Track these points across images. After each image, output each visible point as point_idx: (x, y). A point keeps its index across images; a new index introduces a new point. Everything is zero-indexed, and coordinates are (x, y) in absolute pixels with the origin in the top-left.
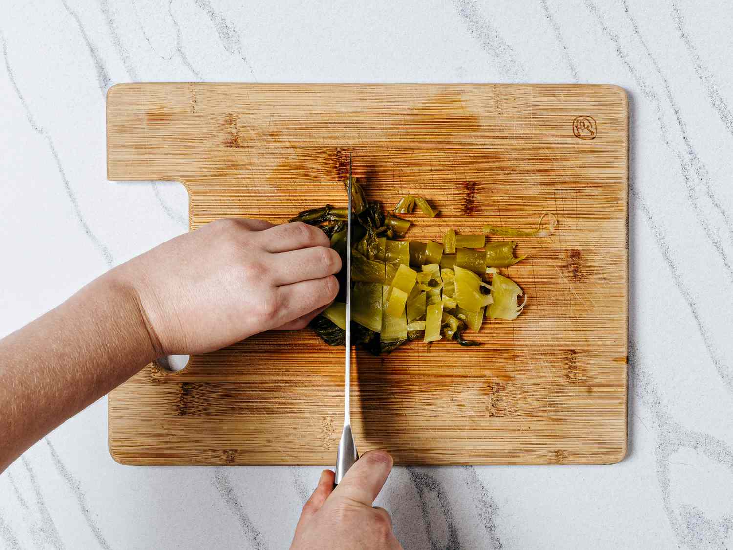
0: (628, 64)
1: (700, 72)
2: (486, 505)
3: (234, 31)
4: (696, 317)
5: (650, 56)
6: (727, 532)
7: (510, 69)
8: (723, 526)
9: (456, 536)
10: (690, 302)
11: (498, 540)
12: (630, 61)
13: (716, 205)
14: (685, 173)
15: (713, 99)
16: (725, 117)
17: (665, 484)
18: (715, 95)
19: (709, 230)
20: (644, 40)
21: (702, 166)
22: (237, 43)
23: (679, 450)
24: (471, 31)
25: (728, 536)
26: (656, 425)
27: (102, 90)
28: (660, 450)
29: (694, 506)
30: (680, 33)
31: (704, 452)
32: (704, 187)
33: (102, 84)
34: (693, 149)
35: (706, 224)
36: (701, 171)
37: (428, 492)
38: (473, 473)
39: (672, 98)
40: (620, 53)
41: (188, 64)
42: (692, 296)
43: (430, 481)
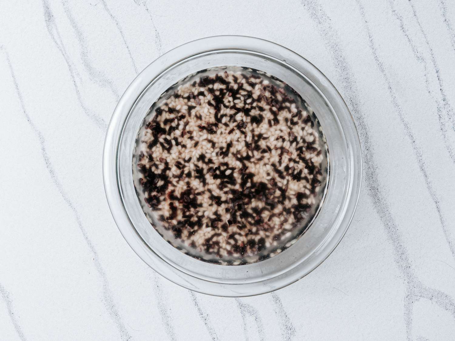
0: (407, 36)
2: (287, 328)
4: (439, 211)
5: (422, 32)
7: (328, 33)
10: (435, 201)
12: (409, 35)
14: (439, 113)
17: (409, 323)
19: (452, 153)
20: (419, 21)
21: (451, 109)
23: (420, 300)
24: (304, 4)
26: (406, 282)
27: (46, 23)
28: (407, 299)
29: (427, 339)
30: (444, 19)
31: (436, 302)
32: (451, 124)
33: (47, 19)
34: (446, 97)
35: (450, 149)
36: (450, 113)
37: (249, 317)
38: (280, 306)
39: (435, 62)
40: (403, 28)
41: (108, 10)
42: (437, 197)
43: (251, 309)
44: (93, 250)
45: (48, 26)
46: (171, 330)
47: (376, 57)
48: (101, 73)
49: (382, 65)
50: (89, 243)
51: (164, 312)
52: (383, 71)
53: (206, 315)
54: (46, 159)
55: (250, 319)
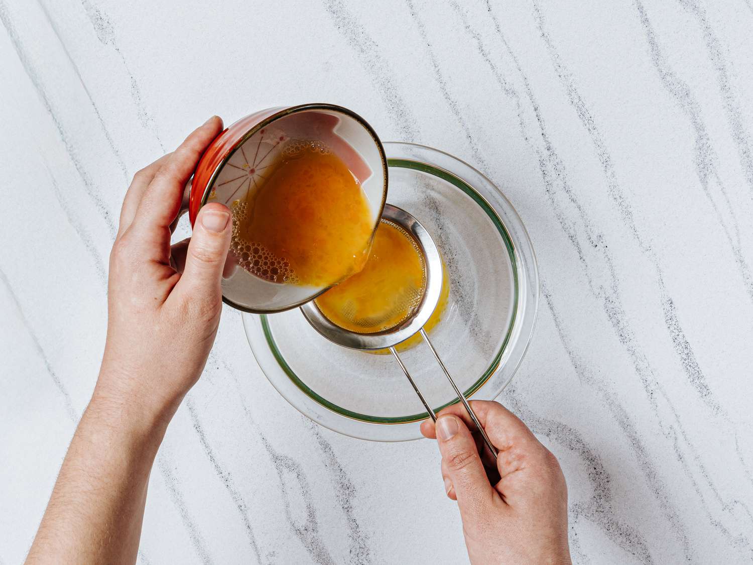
0: (490, 62)
1: (559, 70)
2: (344, 487)
3: (108, 22)
4: (551, 309)
5: (510, 54)
6: (577, 518)
7: (375, 65)
8: (573, 511)
9: (314, 516)
10: (546, 294)
11: (355, 521)
12: (492, 59)
13: (573, 200)
14: (543, 169)
15: (572, 97)
16: (583, 115)
18: (573, 94)
19: (565, 224)
20: (505, 39)
21: (560, 162)
22: (111, 35)
24: (338, 27)
25: (577, 521)
30: (540, 33)
31: (556, 439)
32: (561, 182)
34: (551, 145)
35: (563, 219)
36: (558, 167)
37: (288, 473)
38: (332, 455)
39: (532, 96)
40: (482, 51)
42: (547, 288)
43: (290, 463)
44: (62, 391)
46: (178, 498)
47: (446, 93)
49: (455, 105)
50: (57, 381)
51: (167, 473)
52: (457, 113)
53: (227, 473)
55: (290, 477)
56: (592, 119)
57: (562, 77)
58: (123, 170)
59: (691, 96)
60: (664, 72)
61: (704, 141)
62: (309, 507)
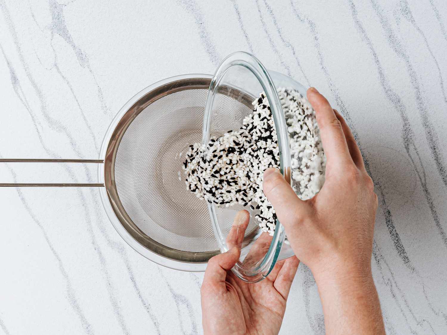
1: (331, 87)
3: (86, 56)
5: (305, 78)
16: (344, 111)
17: (307, 303)
18: (338, 100)
20: (303, 70)
22: (87, 63)
24: (212, 61)
26: (303, 271)
27: (13, 85)
28: (305, 284)
29: (322, 315)
30: (321, 66)
33: (14, 82)
37: (182, 304)
41: (60, 73)
43: (183, 299)
44: (58, 258)
45: (14, 87)
46: (121, 318)
48: (57, 122)
50: (55, 253)
51: (115, 305)
53: (148, 304)
54: (18, 189)
55: (183, 307)
56: (348, 114)
57: (333, 91)
58: (93, 137)
59: (401, 102)
60: (387, 89)
61: (408, 126)
62: (193, 324)
